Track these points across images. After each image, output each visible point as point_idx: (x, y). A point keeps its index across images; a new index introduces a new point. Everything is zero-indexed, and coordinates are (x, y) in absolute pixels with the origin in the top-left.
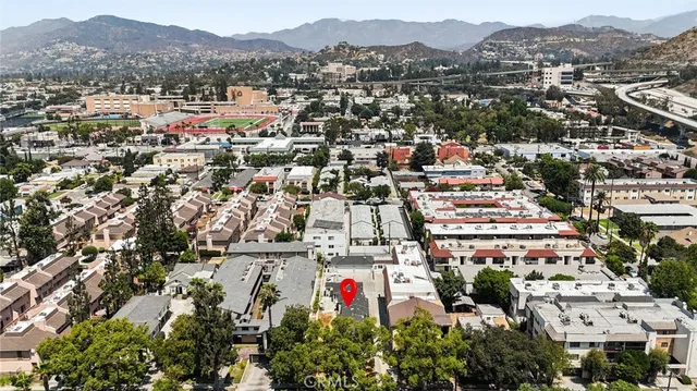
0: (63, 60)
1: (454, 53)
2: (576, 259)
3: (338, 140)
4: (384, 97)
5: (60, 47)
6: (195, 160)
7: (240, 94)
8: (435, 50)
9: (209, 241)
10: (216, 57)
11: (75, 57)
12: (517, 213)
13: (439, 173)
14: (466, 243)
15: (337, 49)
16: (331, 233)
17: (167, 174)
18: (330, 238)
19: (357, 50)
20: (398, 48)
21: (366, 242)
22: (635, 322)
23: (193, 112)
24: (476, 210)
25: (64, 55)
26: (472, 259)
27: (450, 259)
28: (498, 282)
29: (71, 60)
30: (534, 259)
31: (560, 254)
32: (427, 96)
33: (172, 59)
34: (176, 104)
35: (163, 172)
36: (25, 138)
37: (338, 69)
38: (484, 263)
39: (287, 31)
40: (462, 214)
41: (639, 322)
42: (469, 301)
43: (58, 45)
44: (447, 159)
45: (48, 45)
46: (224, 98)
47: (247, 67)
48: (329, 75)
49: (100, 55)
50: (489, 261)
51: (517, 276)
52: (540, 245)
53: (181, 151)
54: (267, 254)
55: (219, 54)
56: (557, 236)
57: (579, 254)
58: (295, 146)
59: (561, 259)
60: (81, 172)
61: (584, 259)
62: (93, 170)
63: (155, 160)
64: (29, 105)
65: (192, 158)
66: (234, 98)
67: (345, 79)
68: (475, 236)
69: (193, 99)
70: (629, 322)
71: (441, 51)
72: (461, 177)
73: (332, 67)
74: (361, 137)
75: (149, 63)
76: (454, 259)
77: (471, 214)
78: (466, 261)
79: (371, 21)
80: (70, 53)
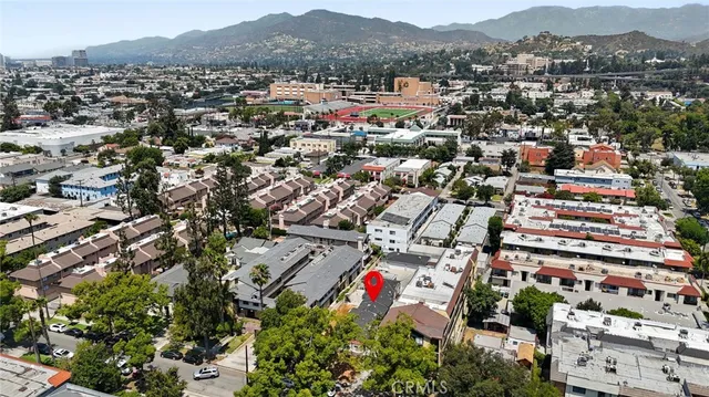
0: (279, 51)
1: (683, 44)
2: (669, 295)
3: (481, 135)
4: (568, 92)
5: (279, 40)
6: (325, 146)
7: (406, 85)
8: (659, 40)
9: (281, 221)
10: (412, 48)
11: (289, 49)
12: (629, 232)
13: (571, 178)
14: (536, 258)
15: (537, 39)
16: (394, 227)
17: (295, 156)
18: (391, 233)
19: (560, 40)
20: (611, 38)
21: (436, 243)
22: (677, 380)
23: (358, 101)
24: (578, 224)
25: (280, 47)
26: (535, 276)
27: (509, 273)
28: (535, 305)
29: (285, 51)
30: (615, 288)
31: (649, 286)
32: (618, 92)
33: (370, 50)
34: (344, 93)
35: (291, 155)
36: (204, 118)
37: (528, 61)
38: (549, 282)
39: (491, 21)
40: (557, 226)
41: (682, 382)
42: (505, 321)
43: (276, 38)
44: (591, 163)
45: (269, 38)
46: (391, 89)
47: (436, 59)
48: (516, 67)
49: (309, 46)
50: (556, 281)
51: (566, 302)
52: (628, 272)
53: (317, 137)
54: (321, 239)
55: (416, 46)
56: (661, 266)
57: (675, 290)
58: (427, 139)
59: (650, 292)
60: (229, 149)
61: (682, 298)
62: (240, 148)
63: (291, 143)
64: (228, 90)
65: (323, 144)
66: (400, 89)
67: (532, 72)
68: (555, 252)
69: (364, 89)
70: (669, 379)
71: (666, 41)
72: (592, 185)
73: (522, 59)
74: (509, 133)
75: (350, 54)
76: (514, 273)
77: (569, 227)
78: (528, 277)
79: (589, 9)
80: (284, 45)
